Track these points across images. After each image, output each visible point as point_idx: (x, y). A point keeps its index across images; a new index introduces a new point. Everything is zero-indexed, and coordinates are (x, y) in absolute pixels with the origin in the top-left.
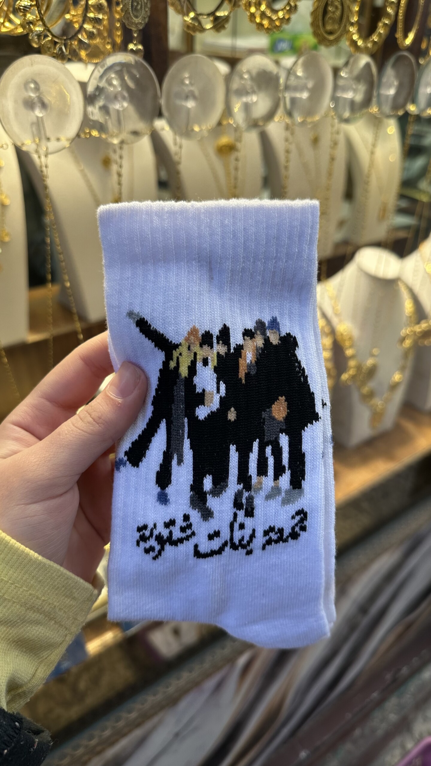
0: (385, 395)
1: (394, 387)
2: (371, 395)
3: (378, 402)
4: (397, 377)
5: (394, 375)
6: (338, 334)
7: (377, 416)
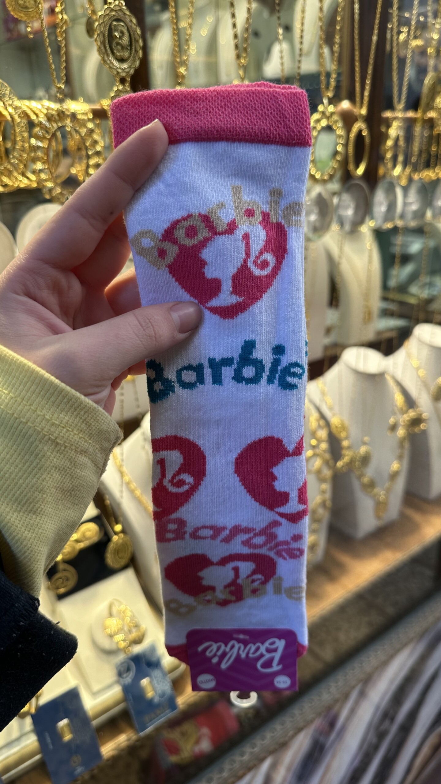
0: (387, 485)
1: (394, 476)
2: (372, 485)
3: (380, 492)
4: (395, 466)
5: (393, 465)
6: (333, 427)
7: (380, 506)
